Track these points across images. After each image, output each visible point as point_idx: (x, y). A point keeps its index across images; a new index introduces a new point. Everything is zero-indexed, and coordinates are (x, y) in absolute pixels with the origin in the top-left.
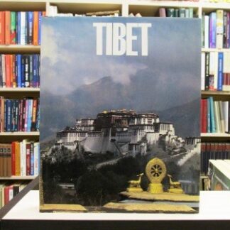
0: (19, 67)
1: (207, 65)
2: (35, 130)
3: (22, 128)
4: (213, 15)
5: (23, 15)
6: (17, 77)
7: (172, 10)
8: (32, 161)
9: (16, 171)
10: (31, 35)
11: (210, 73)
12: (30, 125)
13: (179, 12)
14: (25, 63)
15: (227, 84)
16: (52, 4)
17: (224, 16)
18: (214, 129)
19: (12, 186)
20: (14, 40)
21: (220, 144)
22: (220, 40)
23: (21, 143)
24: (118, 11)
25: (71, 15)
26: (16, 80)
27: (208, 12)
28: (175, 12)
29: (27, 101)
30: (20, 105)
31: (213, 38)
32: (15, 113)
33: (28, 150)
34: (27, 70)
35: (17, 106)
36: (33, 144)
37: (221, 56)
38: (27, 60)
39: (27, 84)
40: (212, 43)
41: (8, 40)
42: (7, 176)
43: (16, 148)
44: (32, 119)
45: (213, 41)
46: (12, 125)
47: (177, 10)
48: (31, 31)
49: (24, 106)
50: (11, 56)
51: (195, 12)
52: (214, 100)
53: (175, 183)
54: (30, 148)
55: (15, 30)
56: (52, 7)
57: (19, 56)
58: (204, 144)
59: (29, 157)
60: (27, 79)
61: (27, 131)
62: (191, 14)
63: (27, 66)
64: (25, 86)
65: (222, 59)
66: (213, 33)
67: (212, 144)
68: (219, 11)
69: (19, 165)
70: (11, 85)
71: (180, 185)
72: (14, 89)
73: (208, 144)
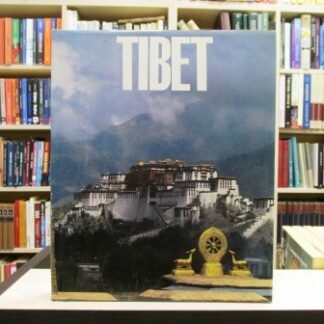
0: (24, 95)
1: (288, 93)
2: (47, 184)
3: (29, 181)
4: (297, 22)
5: (30, 23)
6: (21, 110)
7: (238, 16)
8: (43, 228)
9: (21, 241)
10: (40, 51)
11: (293, 104)
12: (40, 177)
13: (248, 17)
14: (33, 91)
15: (316, 119)
16: (71, 8)
17: (312, 23)
18: (298, 183)
19: (15, 263)
20: (17, 59)
21: (307, 203)
22: (306, 57)
23: (27, 203)
24: (163, 17)
25: (97, 23)
26: (20, 115)
27: (289, 18)
28: (242, 18)
29: (36, 144)
30: (26, 150)
31: (297, 54)
32: (19, 160)
33: (38, 213)
34: (35, 100)
35: (21, 150)
36: (44, 203)
37: (307, 80)
38: (35, 86)
39: (36, 119)
40: (295, 62)
41: (8, 58)
42: (8, 248)
43: (21, 209)
44: (43, 168)
45: (297, 59)
46: (14, 177)
47: (246, 15)
48: (40, 46)
49: (32, 150)
50: (14, 80)
51: (271, 18)
52: (298, 141)
53: (240, 262)
54: (40, 209)
55: (19, 44)
56: (70, 12)
57: (25, 80)
58: (284, 203)
59: (38, 221)
60: (35, 113)
61: (36, 185)
62: (266, 20)
63: (35, 94)
64: (32, 123)
65: (309, 83)
66: (297, 48)
67: (296, 203)
68: (304, 17)
69: (25, 232)
70: (14, 121)
71: (247, 265)
72: (18, 126)
73: (290, 203)
